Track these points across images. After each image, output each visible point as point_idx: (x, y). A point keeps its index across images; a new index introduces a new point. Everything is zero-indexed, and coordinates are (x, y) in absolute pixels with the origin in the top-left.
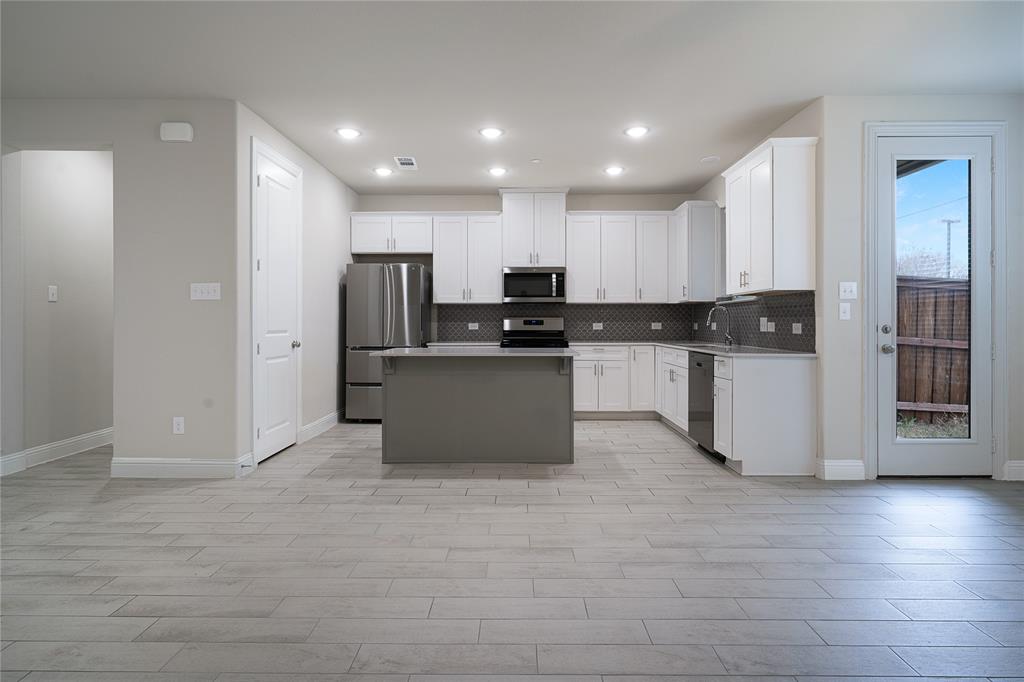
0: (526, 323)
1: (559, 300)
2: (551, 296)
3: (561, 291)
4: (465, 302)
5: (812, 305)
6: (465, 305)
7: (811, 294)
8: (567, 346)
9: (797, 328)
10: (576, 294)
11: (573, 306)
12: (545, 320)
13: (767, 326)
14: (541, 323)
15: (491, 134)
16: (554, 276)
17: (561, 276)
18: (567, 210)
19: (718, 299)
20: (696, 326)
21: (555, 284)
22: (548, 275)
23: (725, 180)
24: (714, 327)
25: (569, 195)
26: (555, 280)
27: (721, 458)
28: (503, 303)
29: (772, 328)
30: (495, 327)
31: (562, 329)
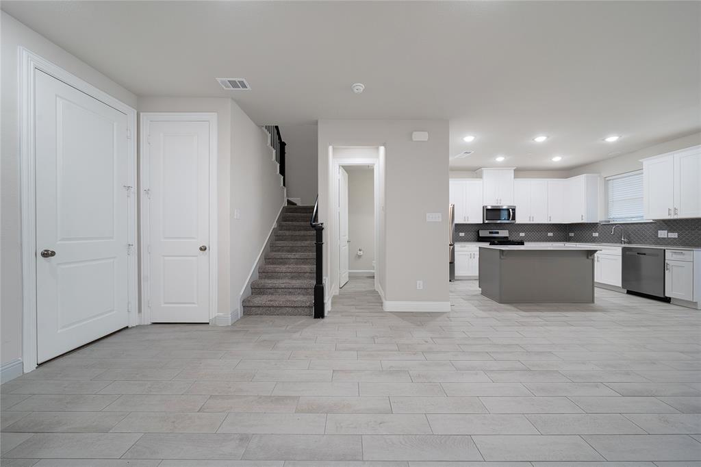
0: (490, 233)
1: (513, 221)
2: (510, 220)
3: (514, 218)
4: (465, 223)
8: (523, 244)
10: (520, 219)
11: (519, 224)
12: (499, 231)
13: (665, 234)
14: (498, 233)
15: (541, 139)
16: (511, 210)
17: (514, 210)
18: (514, 178)
19: (601, 221)
20: (572, 235)
21: (511, 214)
22: (508, 210)
23: (642, 163)
24: (596, 235)
25: (514, 170)
26: (511, 212)
27: (667, 300)
28: (484, 223)
29: (674, 235)
30: (473, 235)
31: (508, 236)
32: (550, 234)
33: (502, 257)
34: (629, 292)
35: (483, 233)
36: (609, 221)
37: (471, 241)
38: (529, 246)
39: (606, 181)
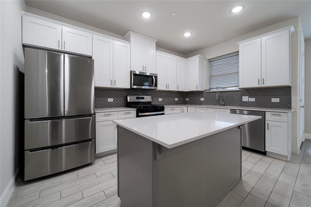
0: (137, 98)
1: (155, 88)
2: (152, 86)
3: (156, 85)
4: (112, 87)
5: (290, 92)
9: (276, 100)
10: (161, 86)
12: (144, 96)
13: (247, 99)
14: (143, 98)
17: (156, 77)
18: (156, 49)
19: (206, 90)
20: (187, 99)
21: (154, 81)
22: (152, 77)
24: (202, 99)
25: (156, 43)
26: (154, 79)
27: (264, 153)
28: (131, 88)
29: (253, 100)
30: (121, 101)
31: (151, 101)
32: (176, 99)
37: (120, 107)
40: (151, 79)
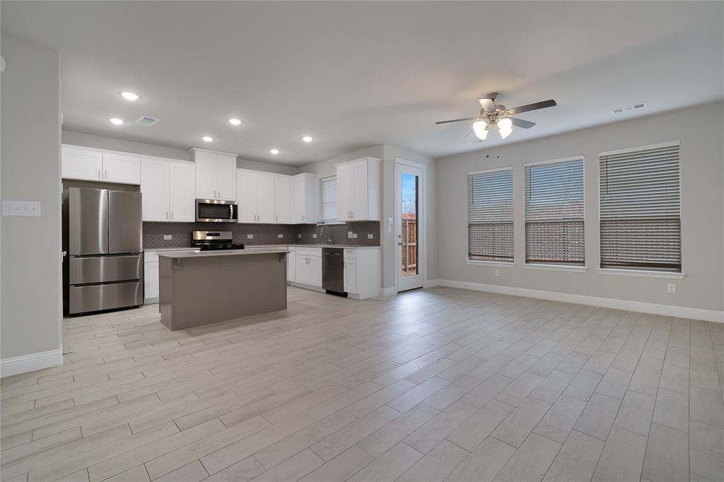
0: (208, 235)
1: (235, 221)
2: (230, 218)
3: (235, 216)
4: (168, 220)
5: (379, 227)
6: (165, 223)
7: (378, 222)
8: (243, 248)
9: (370, 236)
10: (242, 219)
11: (241, 224)
12: (220, 233)
13: (351, 235)
14: (218, 235)
16: (231, 206)
17: (235, 207)
18: (237, 167)
19: (318, 223)
20: (300, 236)
21: (232, 211)
22: (229, 206)
23: (335, 168)
24: (315, 236)
25: (237, 158)
26: (232, 209)
27: (345, 295)
28: (196, 222)
29: (355, 236)
30: (185, 238)
31: (231, 238)
32: (280, 236)
33: (176, 268)
34: (328, 292)
35: (199, 235)
36: (324, 223)
38: (249, 250)
39: (321, 183)
40: (228, 210)
